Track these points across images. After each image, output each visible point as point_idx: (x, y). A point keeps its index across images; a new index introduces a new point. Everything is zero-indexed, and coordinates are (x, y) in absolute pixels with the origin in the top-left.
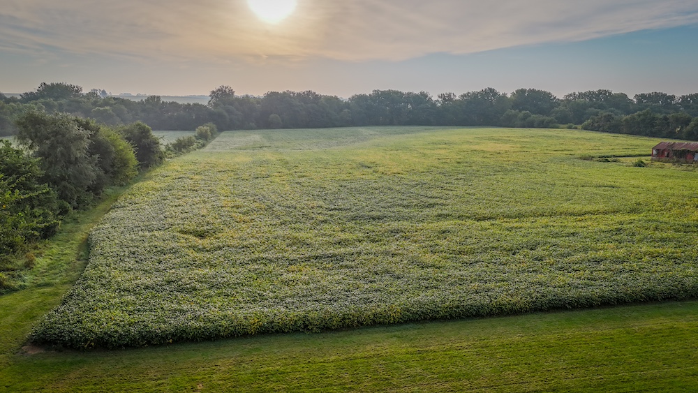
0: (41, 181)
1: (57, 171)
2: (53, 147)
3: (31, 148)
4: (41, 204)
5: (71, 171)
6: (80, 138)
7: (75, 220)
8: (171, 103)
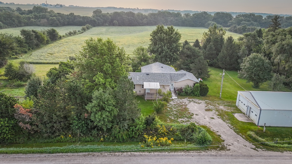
0: (25, 43)
1: (28, 41)
2: (27, 36)
3: (23, 36)
4: (25, 47)
5: (31, 41)
6: (32, 35)
7: (32, 51)
8: (78, 16)
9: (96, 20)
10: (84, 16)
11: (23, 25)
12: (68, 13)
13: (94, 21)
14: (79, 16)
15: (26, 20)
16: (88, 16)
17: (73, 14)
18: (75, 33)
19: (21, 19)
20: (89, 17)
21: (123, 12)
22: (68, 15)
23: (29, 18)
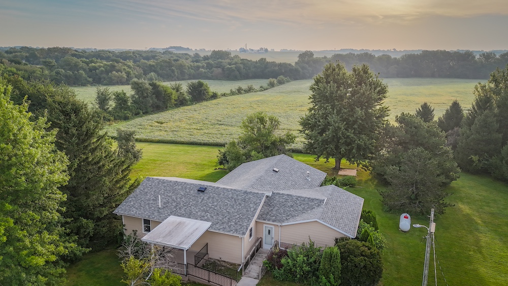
3: (135, 91)
6: (147, 89)
8: (272, 62)
9: (300, 69)
10: (281, 63)
11: (187, 77)
12: (258, 59)
13: (296, 70)
14: (273, 64)
15: (192, 71)
16: (288, 62)
17: (265, 59)
18: (250, 90)
19: (185, 69)
20: (290, 65)
21: (352, 54)
22: (256, 62)
23: (198, 67)
